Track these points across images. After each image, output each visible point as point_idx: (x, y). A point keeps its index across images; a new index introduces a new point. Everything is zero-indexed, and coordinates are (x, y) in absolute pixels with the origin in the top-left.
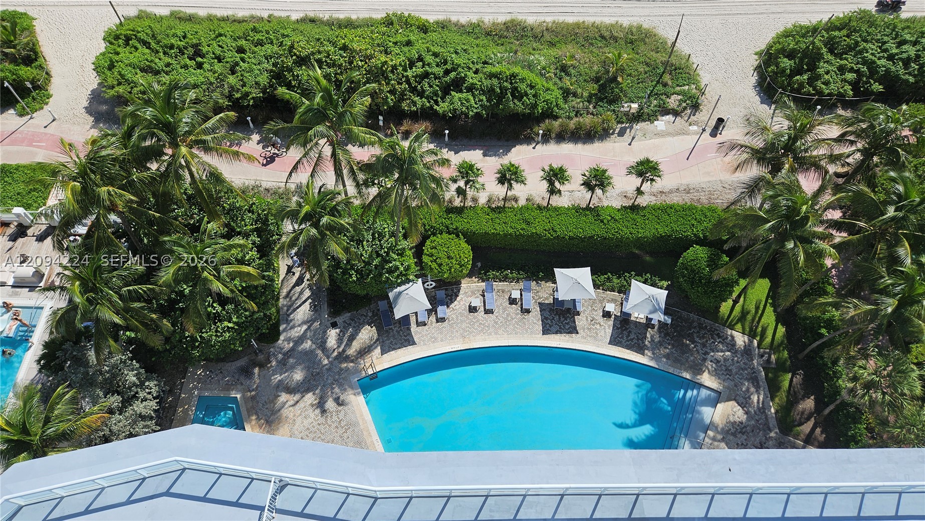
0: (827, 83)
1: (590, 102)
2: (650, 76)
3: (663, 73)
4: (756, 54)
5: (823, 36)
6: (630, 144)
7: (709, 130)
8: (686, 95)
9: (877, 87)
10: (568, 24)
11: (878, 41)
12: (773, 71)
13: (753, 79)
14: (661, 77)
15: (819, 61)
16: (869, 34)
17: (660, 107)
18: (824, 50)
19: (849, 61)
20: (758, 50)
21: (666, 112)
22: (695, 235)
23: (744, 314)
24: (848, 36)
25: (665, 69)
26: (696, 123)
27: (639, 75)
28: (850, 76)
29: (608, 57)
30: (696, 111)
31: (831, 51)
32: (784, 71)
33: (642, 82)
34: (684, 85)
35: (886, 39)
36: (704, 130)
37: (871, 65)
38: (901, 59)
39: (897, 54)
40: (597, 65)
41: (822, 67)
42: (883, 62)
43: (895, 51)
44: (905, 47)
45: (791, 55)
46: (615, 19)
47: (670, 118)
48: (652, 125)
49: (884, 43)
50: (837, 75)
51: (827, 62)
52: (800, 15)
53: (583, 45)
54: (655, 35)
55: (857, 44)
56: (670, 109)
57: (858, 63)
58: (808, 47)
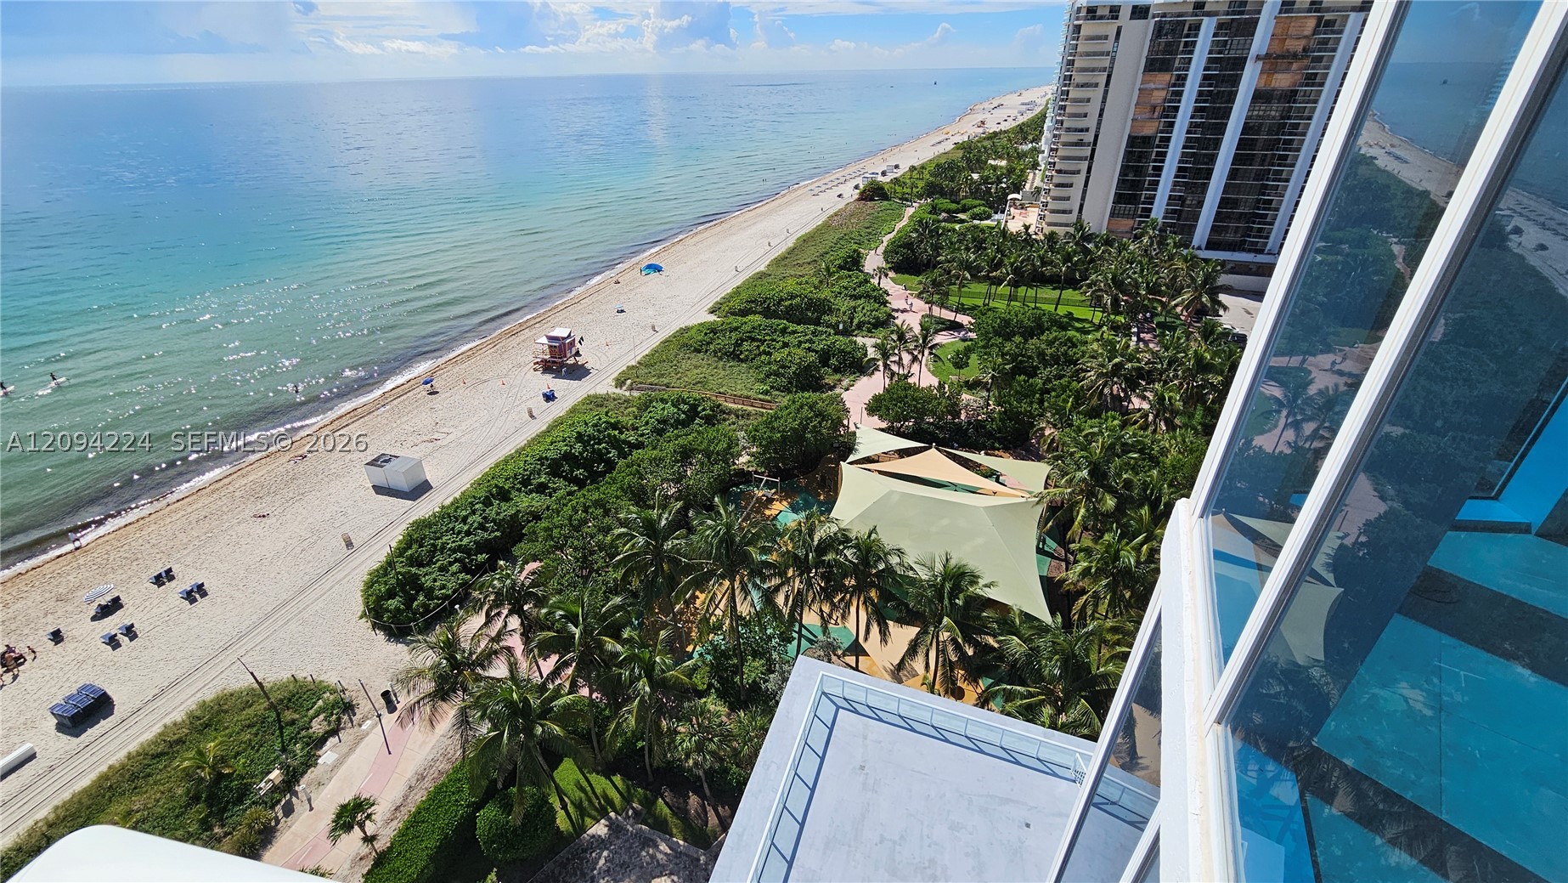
0: (443, 587)
1: (210, 828)
2: (265, 732)
3: (278, 715)
4: (361, 618)
5: (402, 562)
6: (311, 809)
7: (384, 712)
8: (328, 709)
9: (482, 557)
10: (85, 791)
11: (447, 531)
12: (389, 618)
13: (381, 636)
14: (279, 721)
15: (419, 579)
16: (435, 533)
17: (308, 745)
18: (413, 570)
19: (441, 561)
20: (360, 614)
21: (322, 741)
22: (468, 806)
23: (578, 806)
24: (421, 546)
25: (276, 710)
26: (364, 719)
27: (250, 745)
28: (454, 568)
29: (185, 768)
30: (353, 710)
31: (421, 565)
32: (398, 609)
33: (261, 746)
34: (315, 703)
35: (451, 526)
36: (379, 716)
37: (460, 549)
38: (475, 529)
39: (469, 528)
40: (179, 786)
41: (427, 582)
42: (466, 541)
43: (466, 528)
44: (470, 520)
45: (391, 594)
46: (160, 724)
47: (332, 741)
48: (318, 767)
49: (453, 529)
50: (444, 575)
51: (426, 574)
52: (369, 562)
53: (135, 788)
54: (232, 695)
55: (433, 545)
56: (323, 736)
57: (450, 556)
58: (398, 578)
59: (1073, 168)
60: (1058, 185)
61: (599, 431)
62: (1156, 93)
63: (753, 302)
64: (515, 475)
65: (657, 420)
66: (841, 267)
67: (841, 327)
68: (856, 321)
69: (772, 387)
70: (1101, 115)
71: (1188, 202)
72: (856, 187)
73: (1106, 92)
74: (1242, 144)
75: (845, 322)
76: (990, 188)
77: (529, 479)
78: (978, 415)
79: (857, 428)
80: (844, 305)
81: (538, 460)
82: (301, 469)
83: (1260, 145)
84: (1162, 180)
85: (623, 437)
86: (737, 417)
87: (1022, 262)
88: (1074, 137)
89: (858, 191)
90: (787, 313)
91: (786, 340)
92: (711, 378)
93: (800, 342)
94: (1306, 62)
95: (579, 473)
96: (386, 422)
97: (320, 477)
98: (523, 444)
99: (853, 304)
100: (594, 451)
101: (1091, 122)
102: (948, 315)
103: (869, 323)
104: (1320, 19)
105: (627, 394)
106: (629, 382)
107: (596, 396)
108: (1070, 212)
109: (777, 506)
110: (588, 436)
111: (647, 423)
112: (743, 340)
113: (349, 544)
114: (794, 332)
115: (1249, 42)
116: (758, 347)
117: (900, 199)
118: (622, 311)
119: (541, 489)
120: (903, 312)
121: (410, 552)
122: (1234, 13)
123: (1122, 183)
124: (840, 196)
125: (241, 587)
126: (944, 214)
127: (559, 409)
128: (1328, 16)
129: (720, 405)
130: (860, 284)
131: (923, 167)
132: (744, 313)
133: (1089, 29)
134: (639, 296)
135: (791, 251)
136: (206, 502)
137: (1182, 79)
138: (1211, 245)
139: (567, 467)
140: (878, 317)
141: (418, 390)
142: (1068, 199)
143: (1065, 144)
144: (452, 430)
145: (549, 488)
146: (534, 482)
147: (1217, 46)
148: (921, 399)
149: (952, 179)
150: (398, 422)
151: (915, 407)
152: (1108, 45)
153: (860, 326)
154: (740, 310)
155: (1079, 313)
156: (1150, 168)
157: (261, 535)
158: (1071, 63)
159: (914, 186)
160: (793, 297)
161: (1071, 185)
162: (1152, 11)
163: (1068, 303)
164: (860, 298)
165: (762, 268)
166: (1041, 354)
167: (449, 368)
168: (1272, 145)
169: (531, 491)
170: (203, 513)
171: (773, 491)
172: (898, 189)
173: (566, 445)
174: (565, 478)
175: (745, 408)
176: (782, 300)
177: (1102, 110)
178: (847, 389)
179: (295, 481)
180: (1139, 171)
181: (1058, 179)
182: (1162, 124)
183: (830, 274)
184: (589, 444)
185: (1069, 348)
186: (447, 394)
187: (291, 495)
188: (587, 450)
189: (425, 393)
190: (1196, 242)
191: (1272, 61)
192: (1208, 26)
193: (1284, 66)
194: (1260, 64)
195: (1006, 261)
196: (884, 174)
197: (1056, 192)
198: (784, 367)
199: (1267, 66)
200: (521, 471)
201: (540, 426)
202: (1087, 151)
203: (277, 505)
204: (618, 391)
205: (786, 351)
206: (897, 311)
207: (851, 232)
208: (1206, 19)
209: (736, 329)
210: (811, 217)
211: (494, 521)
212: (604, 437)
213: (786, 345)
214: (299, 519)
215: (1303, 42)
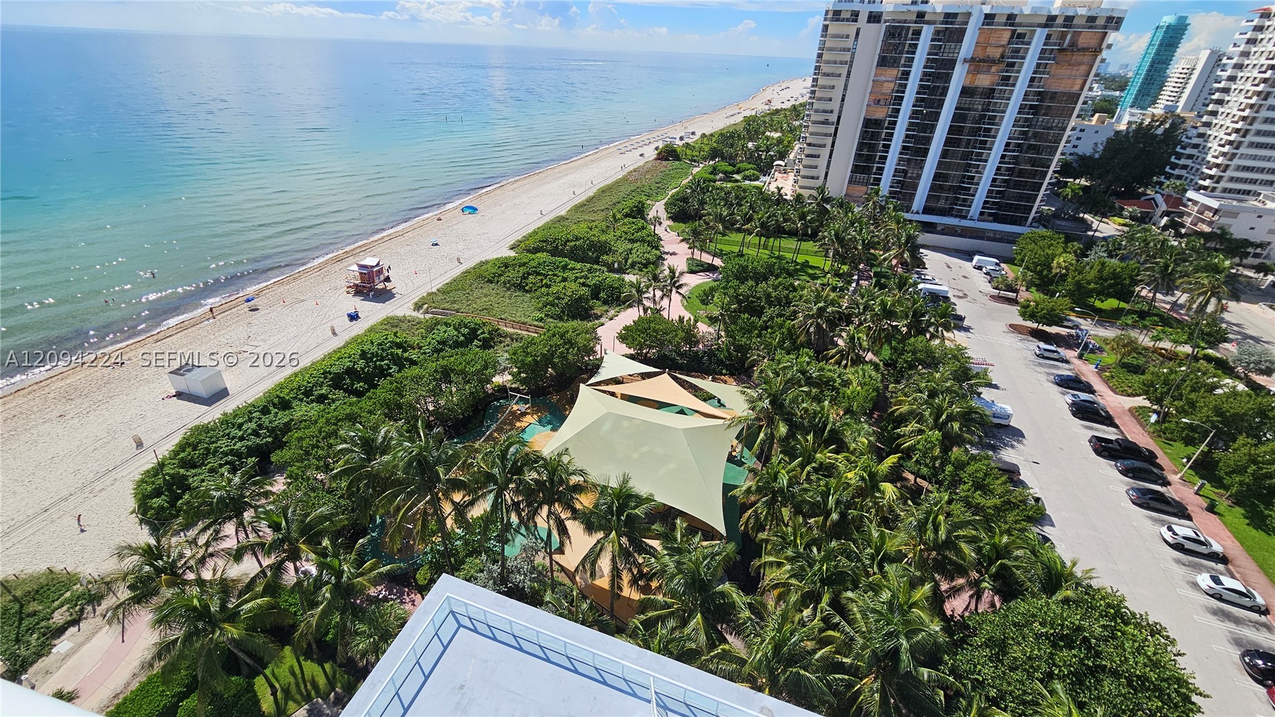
3: (22, 607)
4: (132, 513)
5: (174, 464)
8: (74, 600)
9: (251, 461)
11: (223, 436)
12: (153, 515)
13: (145, 530)
14: (21, 613)
15: (187, 480)
16: (211, 438)
17: (44, 635)
18: (182, 471)
19: (212, 462)
20: (131, 509)
21: (59, 631)
22: (173, 697)
24: (194, 450)
25: (20, 603)
28: (224, 469)
30: (98, 601)
31: (191, 467)
32: (161, 508)
34: (63, 594)
35: (227, 431)
37: (232, 452)
38: (249, 435)
39: (243, 434)
41: (194, 482)
42: (239, 444)
43: (240, 433)
44: (244, 427)
45: (157, 493)
47: (71, 630)
48: (51, 655)
49: (228, 434)
50: (213, 476)
51: (195, 475)
55: (207, 449)
56: (63, 626)
57: (221, 458)
58: (165, 479)
59: (821, 142)
60: (808, 156)
61: (383, 349)
62: (886, 84)
63: (545, 241)
64: (299, 386)
65: (437, 341)
66: (627, 216)
67: (616, 265)
68: (630, 261)
69: (547, 315)
70: (843, 100)
71: (909, 175)
72: (657, 149)
73: (847, 81)
74: (952, 130)
75: (620, 263)
76: (761, 155)
77: (311, 390)
78: (712, 345)
79: (606, 353)
80: (622, 247)
81: (323, 374)
82: (117, 374)
83: (966, 131)
84: (890, 155)
85: (406, 355)
86: (512, 340)
87: (769, 217)
88: (821, 117)
89: (656, 152)
90: (572, 252)
91: (565, 275)
92: (497, 305)
93: (577, 278)
94: (1002, 66)
95: (359, 385)
96: (205, 334)
97: (132, 382)
98: (318, 359)
99: (630, 246)
100: (375, 367)
101: (835, 105)
102: (707, 258)
103: (641, 263)
104: (1014, 32)
105: (422, 316)
106: (425, 306)
107: (392, 318)
108: (818, 178)
109: (528, 419)
110: (372, 353)
111: (430, 343)
112: (529, 274)
113: (139, 444)
114: (573, 269)
115: (958, 47)
116: (542, 280)
117: (690, 160)
118: (437, 244)
119: (321, 399)
120: (671, 254)
121: (182, 455)
122: (947, 23)
123: (858, 156)
124: (641, 155)
125: (26, 483)
126: (721, 175)
127: (359, 328)
128: (1020, 30)
129: (498, 329)
130: (638, 230)
131: (712, 135)
132: (536, 250)
133: (834, 28)
134: (454, 232)
135: (590, 200)
136: (20, 402)
137: (906, 75)
138: (927, 210)
139: (348, 381)
140: (649, 259)
141: (242, 306)
142: (816, 167)
143: (814, 123)
144: (260, 343)
145: (328, 399)
146: (316, 393)
147: (934, 50)
148: (662, 330)
149: (732, 146)
150: (217, 334)
151: (656, 337)
152: (849, 43)
153: (633, 265)
154: (534, 248)
155: (813, 261)
156: (881, 146)
157: (60, 435)
158: (820, 56)
159: (701, 150)
160: (577, 239)
161: (818, 156)
162: (884, 17)
163: (807, 253)
164: (637, 242)
165: (563, 213)
166: (768, 296)
167: (275, 288)
168: (974, 132)
169: (312, 401)
170: (13, 413)
171: (527, 406)
172: (689, 152)
173: (350, 361)
174: (346, 391)
175: (519, 332)
176: (568, 241)
177: (844, 96)
178: (611, 319)
179: (108, 386)
180: (872, 148)
181: (808, 151)
182: (890, 110)
183: (616, 220)
184: (372, 361)
185: (791, 291)
186: (267, 311)
187: (100, 398)
188: (369, 366)
189: (247, 309)
190: (915, 207)
191: (977, 64)
192: (927, 32)
193: (985, 69)
194: (967, 65)
195: (755, 217)
196: (681, 139)
197: (807, 161)
198: (559, 298)
199: (973, 67)
200: (305, 383)
201: (337, 343)
202: (832, 129)
203: (84, 406)
204: (415, 314)
205: (563, 284)
206: (667, 253)
207: (643, 186)
208: (925, 27)
209: (524, 264)
210: (615, 172)
211: (267, 428)
212: (387, 355)
213: (564, 280)
214: (100, 420)
215: (1000, 50)
